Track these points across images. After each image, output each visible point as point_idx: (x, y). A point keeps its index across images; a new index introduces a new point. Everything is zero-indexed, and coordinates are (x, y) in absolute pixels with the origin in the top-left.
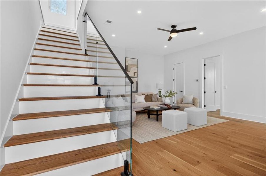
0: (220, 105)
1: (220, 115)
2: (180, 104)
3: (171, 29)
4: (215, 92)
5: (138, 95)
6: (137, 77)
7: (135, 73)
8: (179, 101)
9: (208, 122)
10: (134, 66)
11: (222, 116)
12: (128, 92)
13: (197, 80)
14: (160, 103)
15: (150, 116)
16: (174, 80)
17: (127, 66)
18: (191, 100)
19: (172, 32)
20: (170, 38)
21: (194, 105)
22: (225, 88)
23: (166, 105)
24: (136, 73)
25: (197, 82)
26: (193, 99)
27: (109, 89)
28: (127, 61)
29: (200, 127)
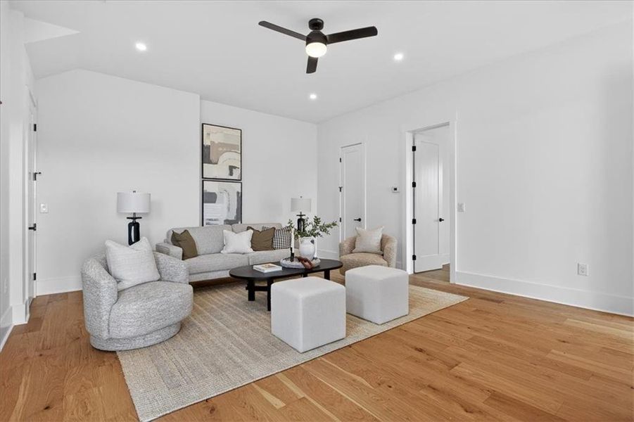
0: (449, 254)
1: (449, 281)
2: (346, 254)
3: (307, 31)
4: (441, 220)
5: (233, 231)
6: (239, 181)
7: (231, 168)
8: (346, 246)
9: (412, 305)
10: (230, 148)
11: (455, 284)
12: (211, 222)
13: (395, 189)
14: (287, 253)
15: (256, 292)
16: (340, 188)
17: (208, 147)
18: (374, 242)
19: (309, 40)
20: (312, 65)
21: (383, 255)
22: (460, 208)
23: (300, 260)
24: (235, 168)
25: (396, 195)
26: (381, 240)
27: (134, 214)
28: (209, 134)
29: (385, 328)
